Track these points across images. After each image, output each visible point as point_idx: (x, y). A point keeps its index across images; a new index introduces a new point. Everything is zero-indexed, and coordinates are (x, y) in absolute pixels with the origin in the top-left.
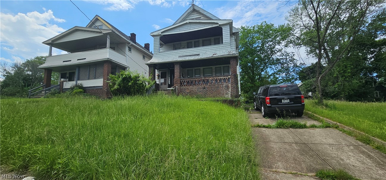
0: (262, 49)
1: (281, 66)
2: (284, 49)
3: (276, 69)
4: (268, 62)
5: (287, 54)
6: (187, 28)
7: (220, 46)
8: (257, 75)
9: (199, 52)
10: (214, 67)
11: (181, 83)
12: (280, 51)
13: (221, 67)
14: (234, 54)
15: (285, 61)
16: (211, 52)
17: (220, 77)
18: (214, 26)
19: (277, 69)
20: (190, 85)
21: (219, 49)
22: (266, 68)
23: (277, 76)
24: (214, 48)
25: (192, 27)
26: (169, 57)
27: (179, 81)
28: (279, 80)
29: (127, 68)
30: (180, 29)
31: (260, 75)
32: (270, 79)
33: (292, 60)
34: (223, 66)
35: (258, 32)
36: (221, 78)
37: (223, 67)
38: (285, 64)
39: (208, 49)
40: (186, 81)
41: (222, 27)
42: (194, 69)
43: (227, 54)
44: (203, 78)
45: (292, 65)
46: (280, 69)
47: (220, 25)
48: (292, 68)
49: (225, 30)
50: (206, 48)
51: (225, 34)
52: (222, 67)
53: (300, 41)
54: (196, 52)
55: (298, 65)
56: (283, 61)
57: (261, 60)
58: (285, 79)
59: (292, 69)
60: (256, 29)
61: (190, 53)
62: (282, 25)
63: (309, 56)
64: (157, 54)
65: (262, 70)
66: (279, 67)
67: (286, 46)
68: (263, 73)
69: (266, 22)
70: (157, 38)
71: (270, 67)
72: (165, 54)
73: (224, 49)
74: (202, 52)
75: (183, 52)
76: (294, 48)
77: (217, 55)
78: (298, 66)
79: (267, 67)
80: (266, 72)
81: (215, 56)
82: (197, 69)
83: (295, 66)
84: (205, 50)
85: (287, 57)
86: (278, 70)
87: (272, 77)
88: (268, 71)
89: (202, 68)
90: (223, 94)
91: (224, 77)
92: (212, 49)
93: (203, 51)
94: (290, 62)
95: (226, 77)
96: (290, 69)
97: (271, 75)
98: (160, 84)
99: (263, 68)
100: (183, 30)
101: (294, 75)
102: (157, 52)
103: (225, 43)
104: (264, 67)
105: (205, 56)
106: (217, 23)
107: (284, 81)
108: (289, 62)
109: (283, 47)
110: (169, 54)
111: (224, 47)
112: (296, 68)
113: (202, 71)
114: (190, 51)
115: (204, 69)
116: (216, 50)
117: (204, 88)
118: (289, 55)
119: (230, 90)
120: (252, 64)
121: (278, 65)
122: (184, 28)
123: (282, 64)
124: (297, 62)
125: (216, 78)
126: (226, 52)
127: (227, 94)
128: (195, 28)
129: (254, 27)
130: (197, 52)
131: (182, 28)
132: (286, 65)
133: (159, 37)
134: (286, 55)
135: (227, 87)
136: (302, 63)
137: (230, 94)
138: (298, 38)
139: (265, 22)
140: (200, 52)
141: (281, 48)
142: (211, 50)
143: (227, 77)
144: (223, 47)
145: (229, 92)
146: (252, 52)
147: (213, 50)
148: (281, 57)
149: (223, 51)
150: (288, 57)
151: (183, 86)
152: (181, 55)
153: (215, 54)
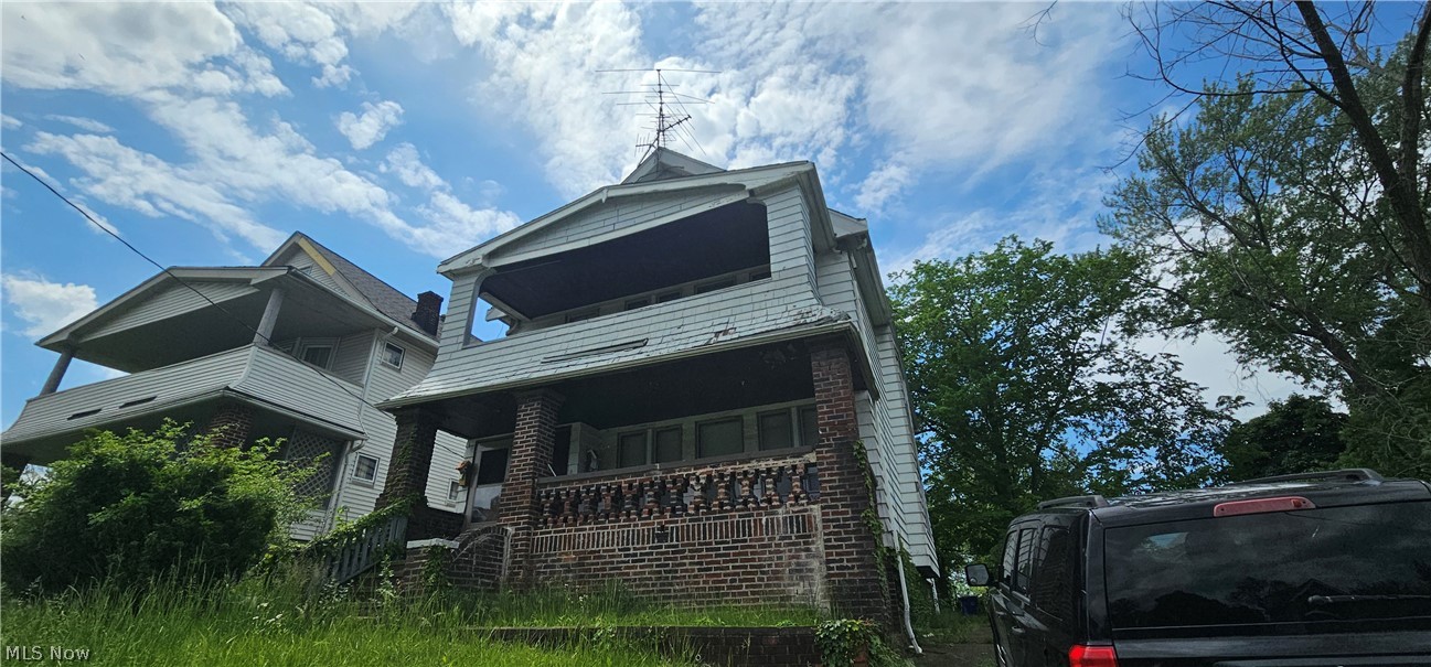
0: (1022, 347)
1: (1127, 419)
2: (1121, 346)
3: (1107, 431)
4: (1059, 401)
5: (1145, 365)
6: (602, 224)
7: (760, 287)
8: (1021, 462)
9: (646, 329)
10: (749, 414)
11: (537, 508)
12: (1106, 350)
13: (787, 412)
14: (829, 319)
15: (1139, 395)
16: (709, 323)
17: (754, 463)
18: (725, 201)
19: (1110, 434)
20: (586, 518)
21: (750, 308)
22: (1057, 431)
23: (1121, 465)
24: (723, 305)
25: (621, 219)
26: (502, 366)
27: (528, 492)
28: (1136, 483)
29: (353, 439)
30: (570, 232)
31: (1035, 461)
32: (1087, 482)
33: (1176, 388)
34: (798, 408)
35: (989, 279)
36: (763, 466)
37: (798, 411)
38: (1144, 406)
39: (694, 311)
40: (568, 494)
41: (767, 203)
42: (650, 428)
43: (791, 324)
44: (660, 474)
45: (1182, 410)
46: (1123, 431)
47: (752, 192)
48: (1181, 423)
49: (778, 215)
50: (682, 306)
51: (780, 231)
52: (794, 410)
53: (1187, 308)
54: (631, 332)
55: (1211, 406)
56: (1130, 396)
57: (1025, 394)
58: (1164, 476)
59: (1183, 429)
60: (979, 268)
61: (603, 338)
62: (1089, 254)
63: (1252, 365)
64: (454, 355)
65: (1043, 444)
66: (1117, 422)
67: (1130, 330)
68: (1047, 454)
69: (1018, 240)
70: (468, 281)
71: (1077, 425)
72: (484, 356)
73: (775, 302)
74: (663, 326)
75: (570, 337)
76: (1167, 337)
77: (736, 336)
78: (1213, 412)
79: (1062, 427)
80: (1062, 448)
81: (721, 338)
82: (668, 429)
83: (1197, 411)
84: (679, 314)
85: (1147, 376)
86: (1114, 435)
87: (1094, 471)
88: (1069, 446)
89: (688, 423)
90: (777, 575)
91: (780, 463)
92: (713, 307)
93: (669, 325)
94: (1168, 399)
95: (790, 461)
96: (1178, 429)
97: (1088, 461)
98: (469, 514)
99: (1043, 432)
100: (582, 236)
101: (1204, 455)
102: (455, 348)
103: (783, 275)
104: (1047, 426)
105: (672, 344)
106: (739, 188)
107: (1159, 485)
108: (1161, 399)
109: (1114, 338)
110: (503, 352)
111: (777, 294)
112: (1203, 423)
113: (689, 437)
114: (603, 330)
115: (699, 426)
116: (737, 310)
117: (662, 537)
118: (1151, 369)
119: (819, 545)
120: (986, 413)
121: (1110, 415)
122: (585, 228)
123: (1132, 408)
124: (1202, 393)
125: (729, 469)
126: (786, 314)
127: (801, 572)
128: (637, 221)
129: (969, 260)
130: (637, 331)
131: (579, 230)
132: (1149, 410)
133: (474, 280)
134: (1138, 367)
135: (803, 525)
136: (1229, 398)
137: (818, 578)
138: (1176, 298)
139: (1015, 240)
140: (652, 328)
141: (1106, 343)
142: (710, 316)
143: (797, 461)
144: (770, 295)
145: (815, 564)
146: (981, 361)
147: (717, 314)
148: (1117, 378)
149: (770, 311)
150: (1149, 378)
151: (545, 522)
152: (557, 350)
153: (725, 332)
